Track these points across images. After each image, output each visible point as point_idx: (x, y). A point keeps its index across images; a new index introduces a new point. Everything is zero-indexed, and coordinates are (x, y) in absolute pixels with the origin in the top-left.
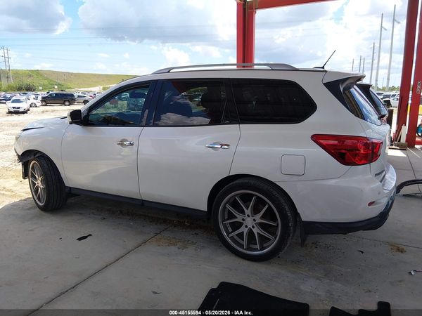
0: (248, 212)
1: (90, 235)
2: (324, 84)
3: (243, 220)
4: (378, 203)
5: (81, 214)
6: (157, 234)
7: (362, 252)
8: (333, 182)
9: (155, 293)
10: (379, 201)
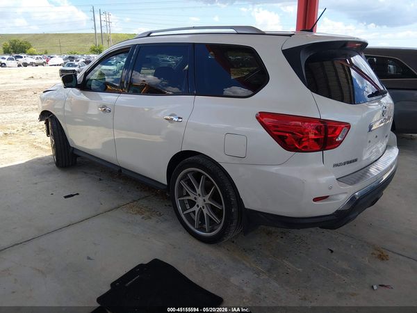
0: (199, 191)
1: (78, 194)
2: (283, 51)
3: (195, 198)
4: (334, 200)
5: (85, 173)
6: (134, 201)
7: (332, 251)
8: (274, 169)
9: (89, 258)
10: (335, 197)
